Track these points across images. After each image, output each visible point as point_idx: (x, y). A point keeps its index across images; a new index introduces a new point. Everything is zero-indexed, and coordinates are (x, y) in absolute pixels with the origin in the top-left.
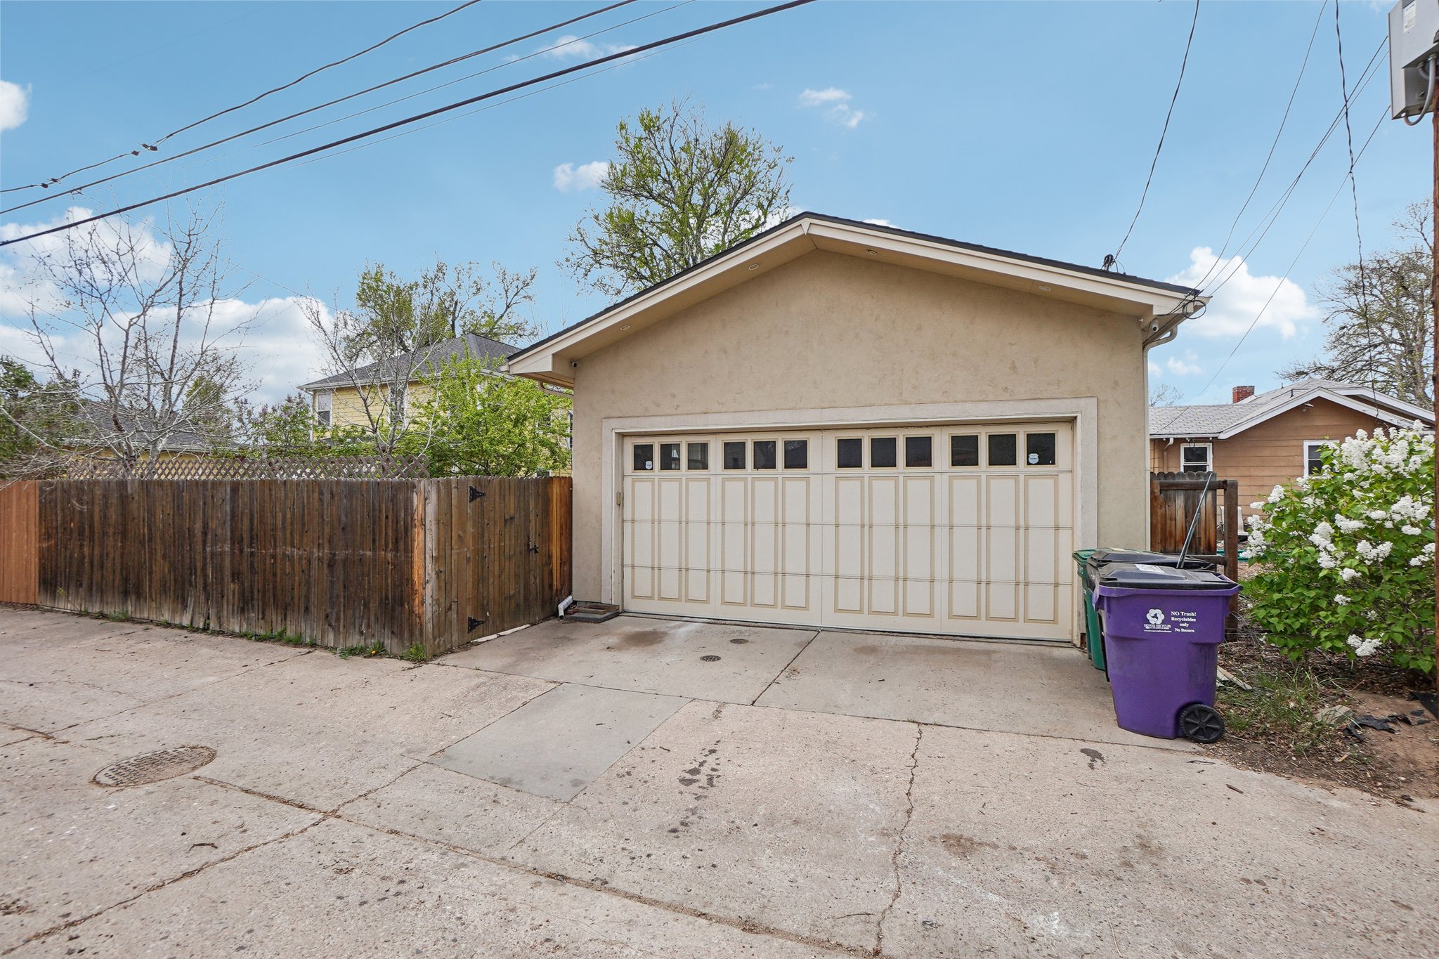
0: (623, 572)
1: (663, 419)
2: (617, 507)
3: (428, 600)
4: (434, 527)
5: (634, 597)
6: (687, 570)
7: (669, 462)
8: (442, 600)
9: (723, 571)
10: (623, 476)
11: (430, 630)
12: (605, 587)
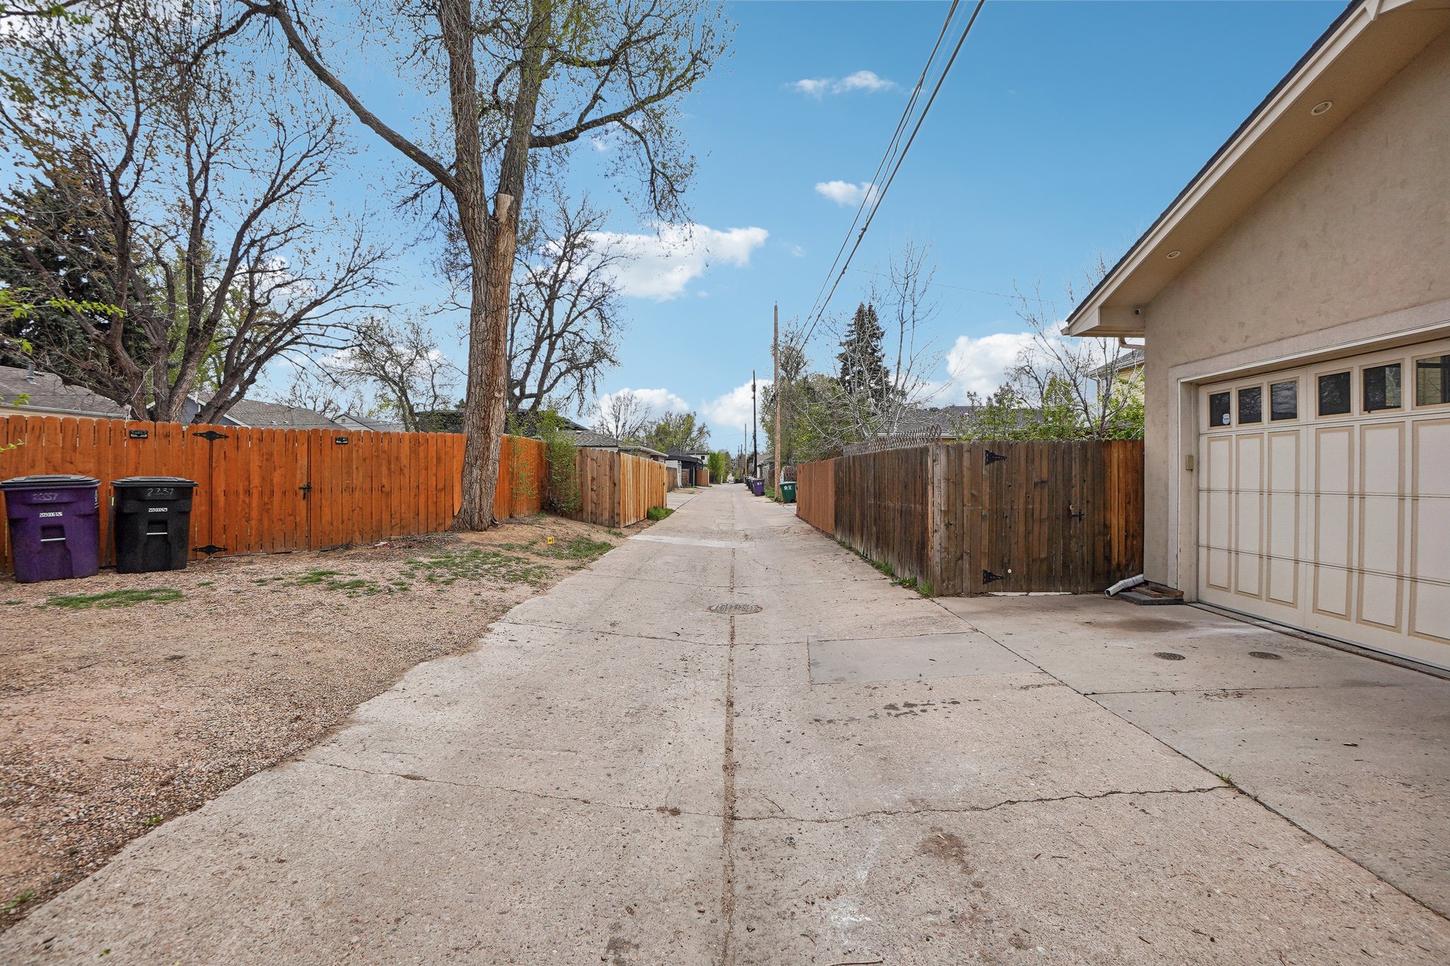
0: (1198, 553)
1: (1228, 357)
2: (1187, 474)
3: (937, 547)
4: (943, 485)
5: (1210, 586)
6: (1269, 557)
7: (1250, 415)
8: (952, 550)
9: (1317, 565)
10: (1199, 435)
11: (939, 573)
12: (1172, 568)
